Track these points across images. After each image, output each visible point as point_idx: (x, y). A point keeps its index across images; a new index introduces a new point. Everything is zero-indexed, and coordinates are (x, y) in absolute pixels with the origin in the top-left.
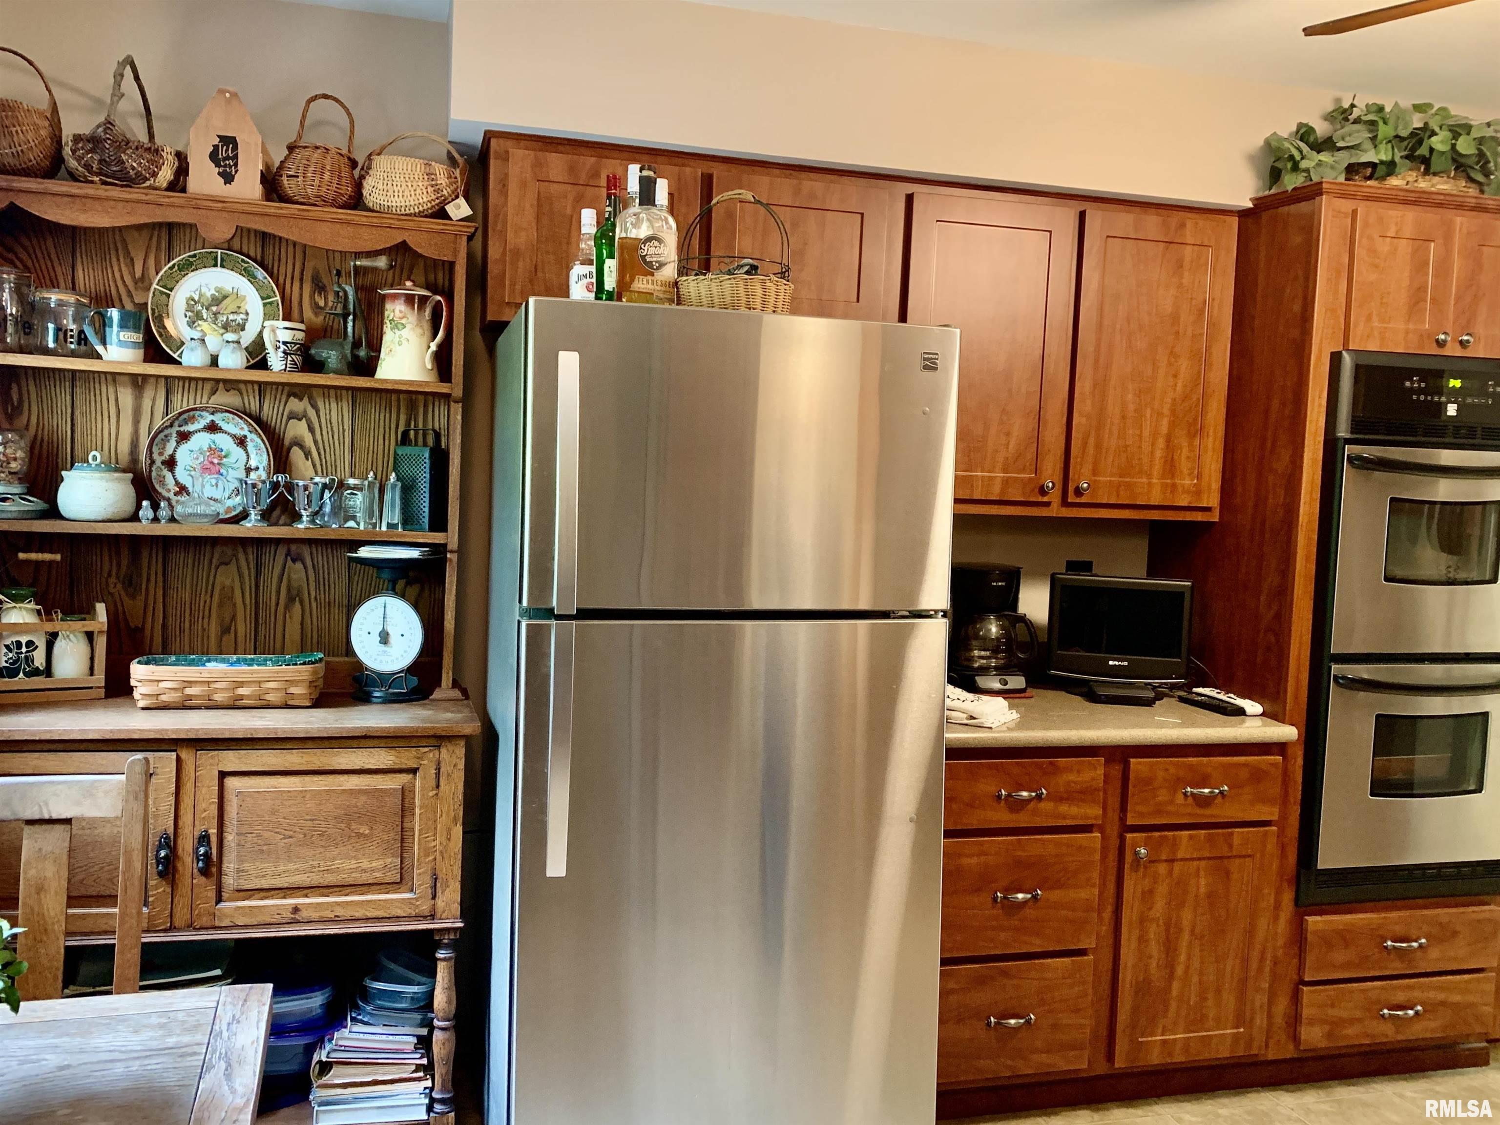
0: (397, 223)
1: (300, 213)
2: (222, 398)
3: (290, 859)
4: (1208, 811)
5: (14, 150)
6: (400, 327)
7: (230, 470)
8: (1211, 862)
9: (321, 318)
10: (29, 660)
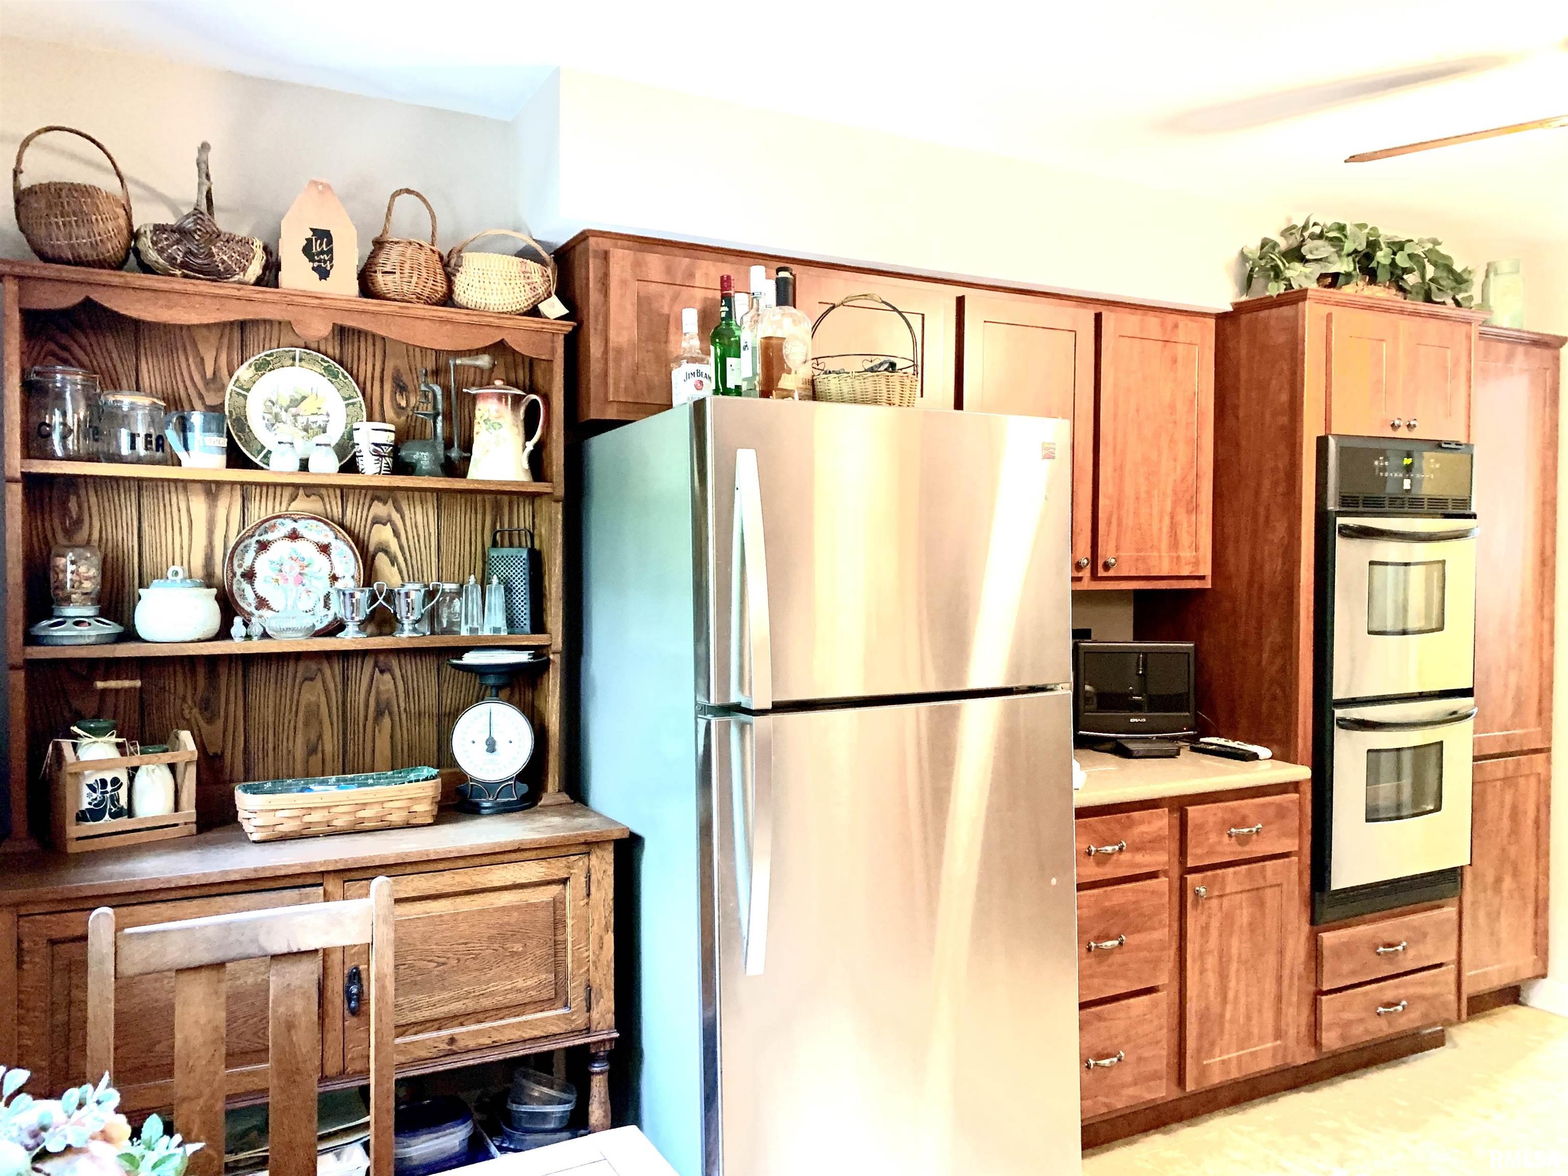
0: (497, 321)
1: (401, 311)
2: (302, 504)
3: (444, 988)
4: (1247, 848)
5: (93, 239)
6: (497, 426)
7: (313, 579)
8: (1249, 894)
9: (403, 418)
10: (115, 800)
